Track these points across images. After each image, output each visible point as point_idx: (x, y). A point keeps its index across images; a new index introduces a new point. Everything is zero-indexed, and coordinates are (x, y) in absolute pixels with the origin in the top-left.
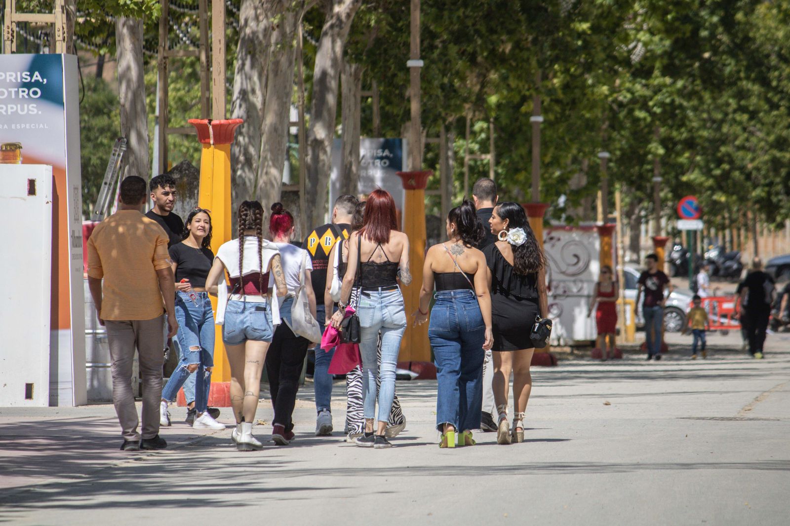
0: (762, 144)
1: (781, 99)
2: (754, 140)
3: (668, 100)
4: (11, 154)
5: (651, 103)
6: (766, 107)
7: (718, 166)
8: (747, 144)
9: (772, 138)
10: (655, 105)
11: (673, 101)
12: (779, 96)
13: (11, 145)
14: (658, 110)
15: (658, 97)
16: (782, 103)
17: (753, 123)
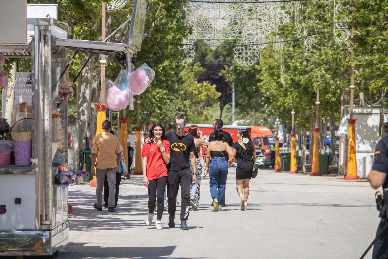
0: (174, 109)
1: (179, 96)
2: (171, 108)
3: (161, 96)
5: (156, 97)
6: (175, 98)
7: (161, 116)
8: (169, 109)
9: (177, 108)
10: (157, 98)
11: (162, 97)
12: (178, 95)
14: (158, 99)
15: (158, 95)
16: (179, 97)
17: (171, 103)
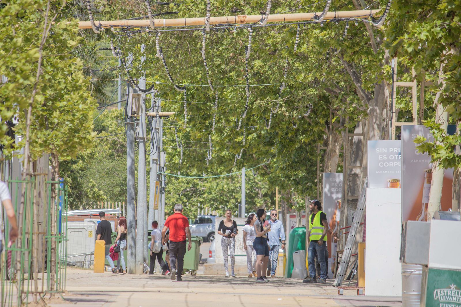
4: (395, 184)
13: (395, 180)
